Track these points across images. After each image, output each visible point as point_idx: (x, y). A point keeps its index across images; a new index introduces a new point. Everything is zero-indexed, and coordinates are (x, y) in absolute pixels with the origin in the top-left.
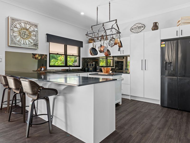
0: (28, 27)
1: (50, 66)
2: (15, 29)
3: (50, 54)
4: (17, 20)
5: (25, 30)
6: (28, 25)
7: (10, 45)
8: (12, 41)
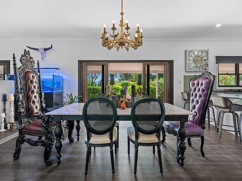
0: (200, 54)
1: (219, 86)
2: (191, 58)
3: (219, 74)
4: (192, 51)
5: (198, 58)
6: (200, 53)
7: (187, 71)
8: (189, 67)
